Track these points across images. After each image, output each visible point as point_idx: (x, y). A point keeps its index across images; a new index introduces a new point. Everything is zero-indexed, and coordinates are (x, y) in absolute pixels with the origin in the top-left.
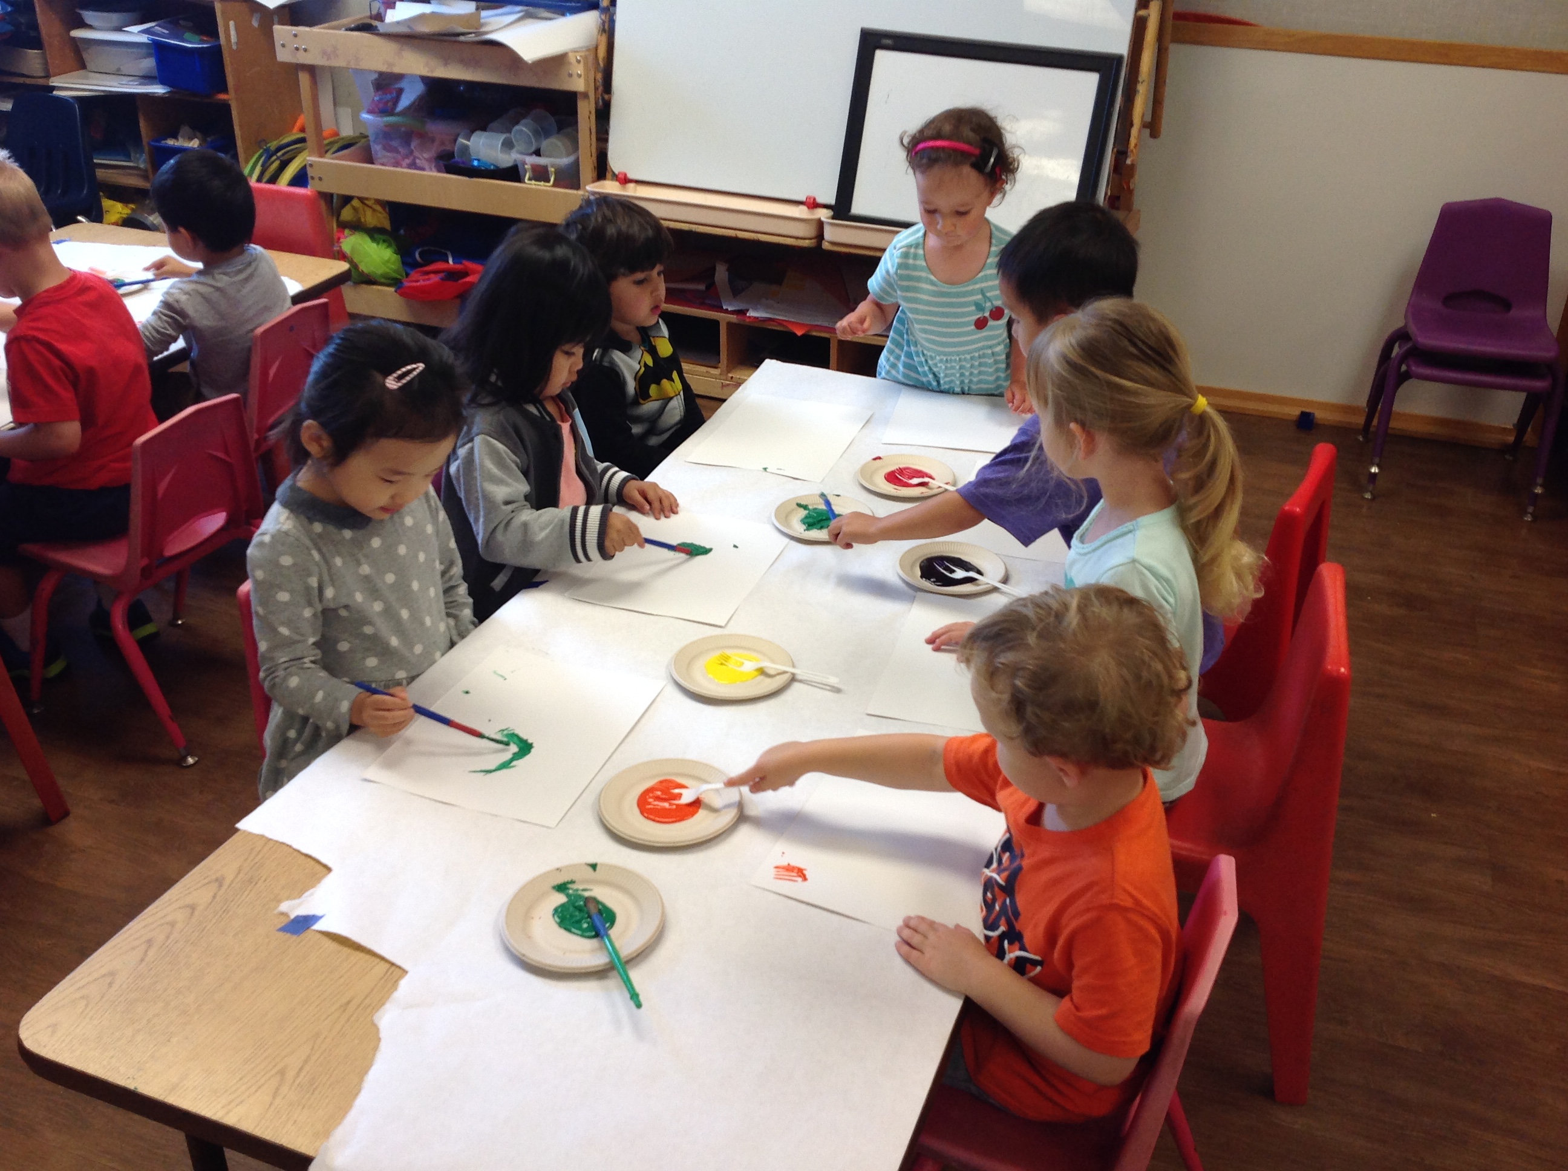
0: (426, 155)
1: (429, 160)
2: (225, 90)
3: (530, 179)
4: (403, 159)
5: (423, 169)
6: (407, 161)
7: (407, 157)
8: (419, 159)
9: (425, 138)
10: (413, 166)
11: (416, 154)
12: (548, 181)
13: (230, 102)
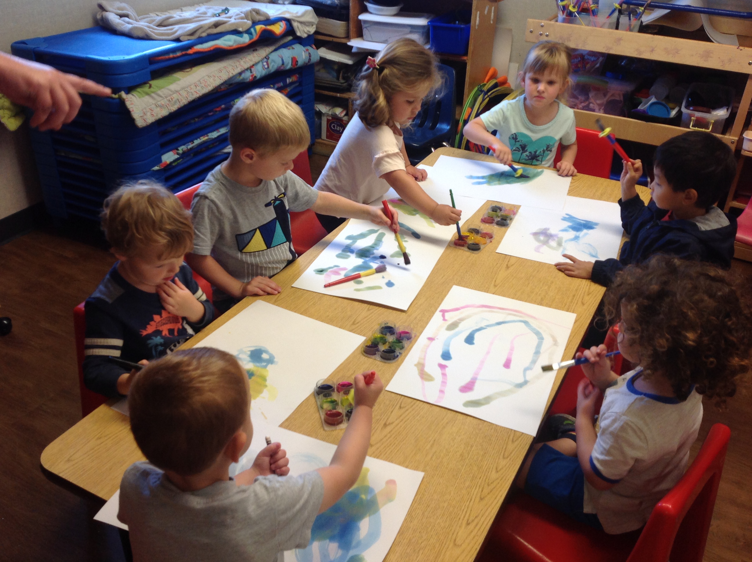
0: (599, 102)
1: (600, 105)
2: (466, 54)
3: (692, 126)
4: (581, 103)
5: (593, 110)
6: (583, 104)
7: (584, 102)
8: (593, 104)
9: (601, 91)
10: (587, 108)
11: (592, 100)
12: (709, 129)
13: (467, 61)
